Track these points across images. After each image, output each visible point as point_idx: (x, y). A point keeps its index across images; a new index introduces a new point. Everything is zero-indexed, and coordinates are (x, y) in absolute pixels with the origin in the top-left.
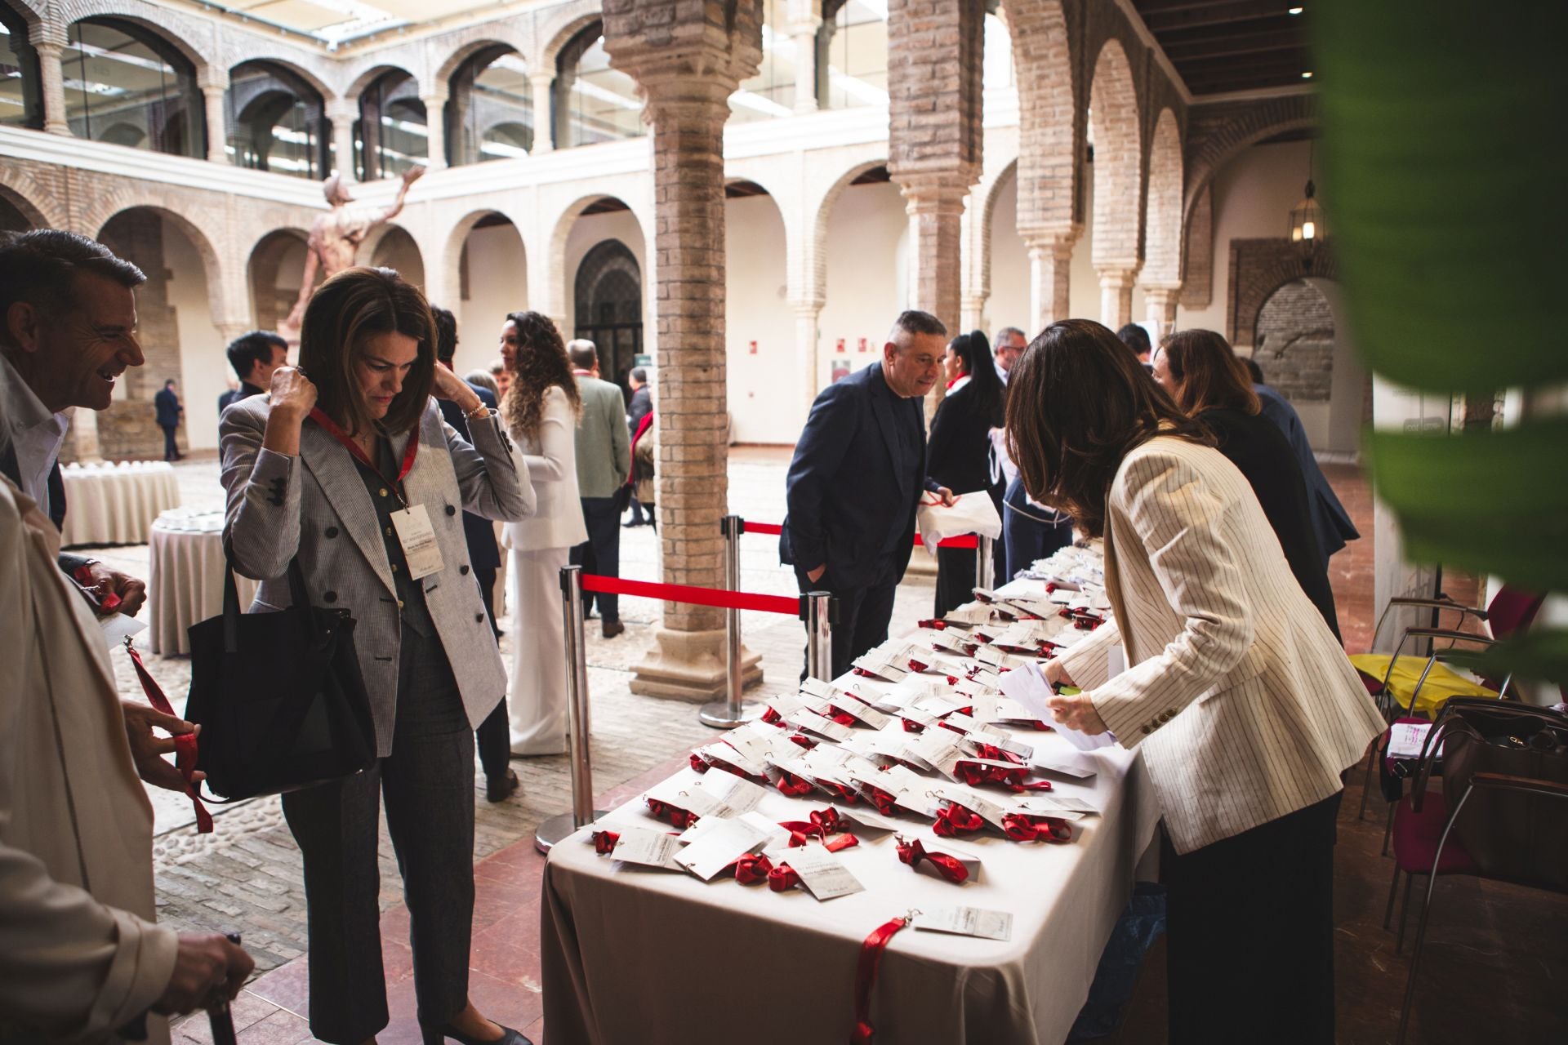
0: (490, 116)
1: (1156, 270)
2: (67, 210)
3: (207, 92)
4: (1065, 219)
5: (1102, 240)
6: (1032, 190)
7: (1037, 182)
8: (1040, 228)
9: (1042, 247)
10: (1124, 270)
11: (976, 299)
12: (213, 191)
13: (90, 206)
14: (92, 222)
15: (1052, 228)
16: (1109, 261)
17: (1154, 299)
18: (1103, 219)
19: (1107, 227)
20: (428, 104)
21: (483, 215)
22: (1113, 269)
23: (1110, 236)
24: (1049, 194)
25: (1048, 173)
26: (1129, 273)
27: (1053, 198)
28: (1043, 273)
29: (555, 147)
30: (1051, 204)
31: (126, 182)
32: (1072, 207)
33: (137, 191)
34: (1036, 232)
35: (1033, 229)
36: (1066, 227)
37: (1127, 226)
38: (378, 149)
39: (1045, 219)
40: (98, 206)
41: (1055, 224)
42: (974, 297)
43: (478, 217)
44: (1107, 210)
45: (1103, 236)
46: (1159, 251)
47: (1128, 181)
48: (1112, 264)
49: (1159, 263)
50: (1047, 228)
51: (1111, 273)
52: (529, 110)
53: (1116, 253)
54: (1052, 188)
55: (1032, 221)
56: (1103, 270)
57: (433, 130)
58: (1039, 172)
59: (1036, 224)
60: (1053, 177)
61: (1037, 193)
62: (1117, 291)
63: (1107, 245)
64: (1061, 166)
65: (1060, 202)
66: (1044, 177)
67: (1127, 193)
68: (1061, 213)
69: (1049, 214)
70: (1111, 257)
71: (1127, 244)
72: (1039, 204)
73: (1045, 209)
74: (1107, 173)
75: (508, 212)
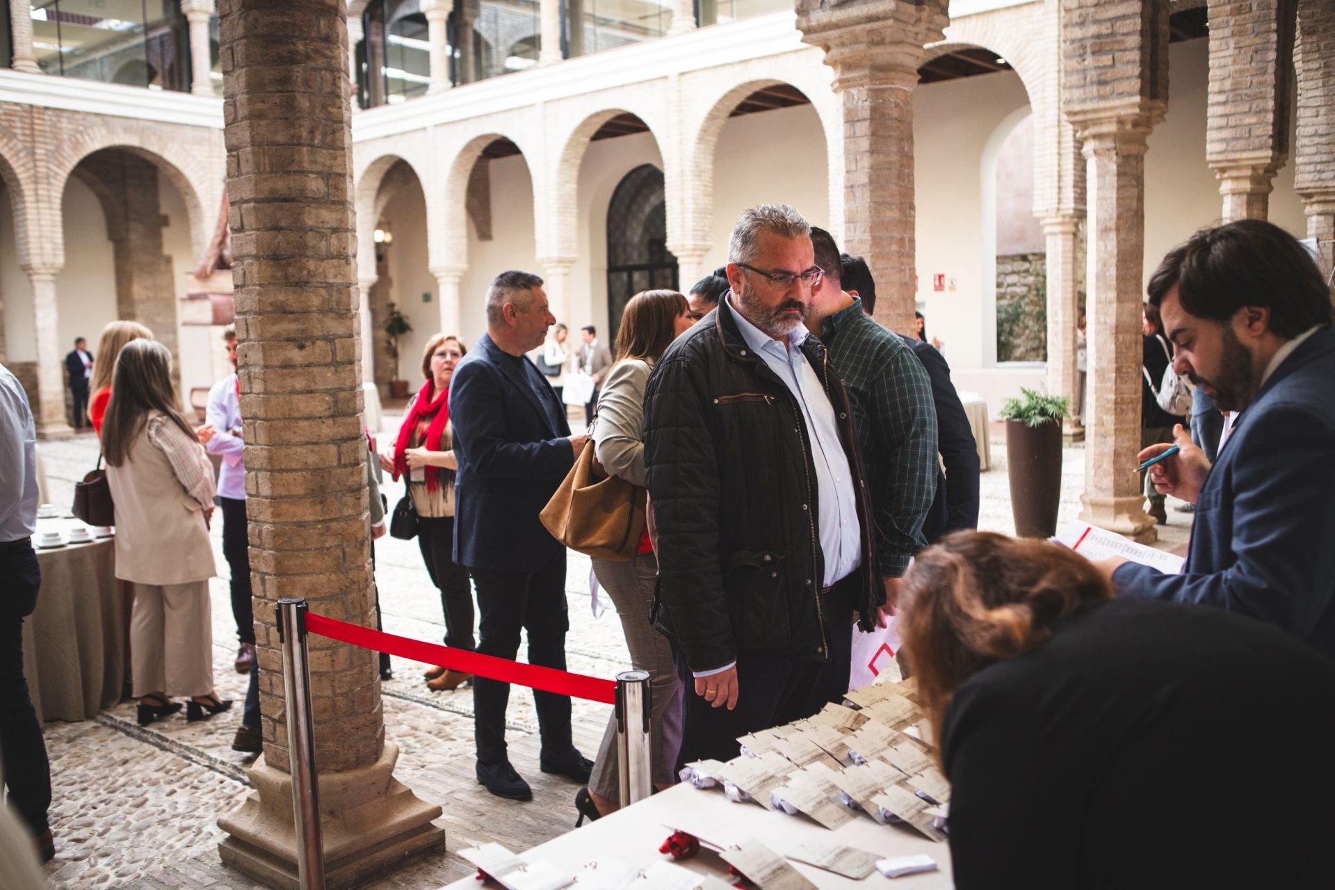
0: (516, 29)
1: (1319, 167)
2: (32, 153)
3: (191, 17)
4: (1130, 94)
5: (1220, 128)
6: (1082, 57)
7: (1088, 43)
8: (1095, 111)
9: (1099, 137)
10: (1254, 168)
11: (1067, 219)
12: (195, 127)
13: (59, 148)
14: (60, 165)
15: (1112, 109)
16: (1232, 156)
17: (1316, 208)
18: (1222, 98)
19: (1228, 109)
20: (429, 16)
21: (490, 141)
22: (1238, 168)
23: (1232, 121)
24: (1106, 60)
25: (1105, 29)
26: (1261, 172)
27: (1113, 65)
28: (1101, 176)
29: (566, 56)
30: (1109, 75)
31: (98, 120)
32: (1141, 76)
33: (111, 131)
34: (1089, 116)
35: (1084, 112)
36: (1133, 105)
37: (1260, 104)
38: (383, 70)
39: (1102, 97)
40: (67, 148)
41: (1117, 102)
42: (1064, 216)
43: (484, 144)
44: (1228, 84)
45: (1223, 122)
46: (1323, 140)
47: (1258, 40)
48: (1235, 161)
49: (1325, 158)
50: (1105, 109)
51: (1234, 173)
52: (537, 15)
53: (1241, 144)
54: (1111, 51)
55: (1084, 101)
56: (1223, 170)
57: (437, 45)
58: (1092, 30)
59: (1088, 106)
60: (1113, 34)
61: (1089, 61)
62: (1244, 198)
63: (1226, 134)
64: (1124, 17)
65: (1121, 69)
66: (1099, 36)
67: (1258, 57)
68: (1125, 86)
69: (1108, 89)
70: (1233, 151)
71: (1257, 131)
72: (1092, 75)
73: (1101, 83)
74: (1227, 32)
75: (513, 137)
